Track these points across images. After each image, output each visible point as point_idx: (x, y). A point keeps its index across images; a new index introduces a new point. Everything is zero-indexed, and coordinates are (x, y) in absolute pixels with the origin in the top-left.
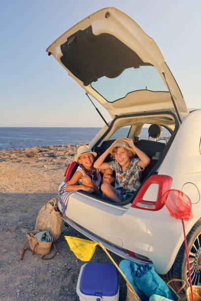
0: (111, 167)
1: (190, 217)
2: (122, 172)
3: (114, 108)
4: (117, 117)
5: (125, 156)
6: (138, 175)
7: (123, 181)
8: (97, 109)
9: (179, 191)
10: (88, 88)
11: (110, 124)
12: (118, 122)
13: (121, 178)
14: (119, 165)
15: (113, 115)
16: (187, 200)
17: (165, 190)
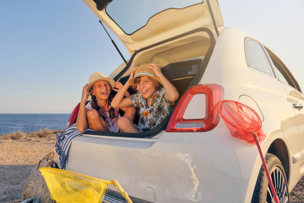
0: (133, 102)
1: (262, 137)
2: (147, 106)
3: (133, 42)
4: (136, 52)
5: (149, 85)
6: (167, 110)
7: (149, 118)
8: (113, 41)
9: (237, 103)
10: (102, 13)
11: (128, 62)
12: (138, 59)
13: (147, 114)
14: (143, 98)
15: (131, 51)
16: (253, 114)
17: (216, 100)
